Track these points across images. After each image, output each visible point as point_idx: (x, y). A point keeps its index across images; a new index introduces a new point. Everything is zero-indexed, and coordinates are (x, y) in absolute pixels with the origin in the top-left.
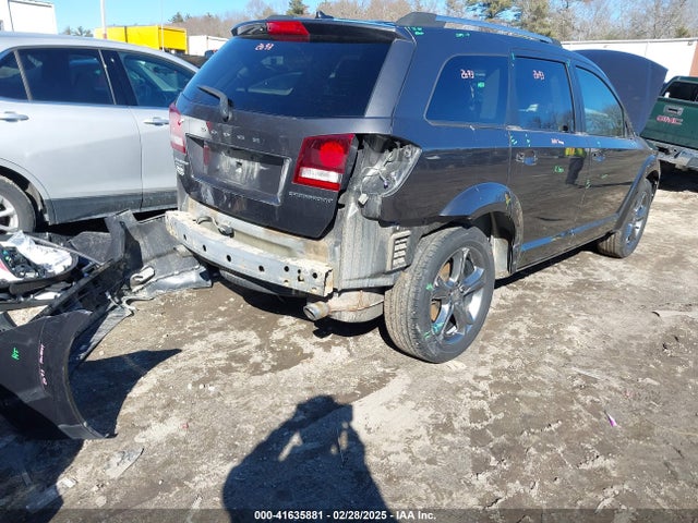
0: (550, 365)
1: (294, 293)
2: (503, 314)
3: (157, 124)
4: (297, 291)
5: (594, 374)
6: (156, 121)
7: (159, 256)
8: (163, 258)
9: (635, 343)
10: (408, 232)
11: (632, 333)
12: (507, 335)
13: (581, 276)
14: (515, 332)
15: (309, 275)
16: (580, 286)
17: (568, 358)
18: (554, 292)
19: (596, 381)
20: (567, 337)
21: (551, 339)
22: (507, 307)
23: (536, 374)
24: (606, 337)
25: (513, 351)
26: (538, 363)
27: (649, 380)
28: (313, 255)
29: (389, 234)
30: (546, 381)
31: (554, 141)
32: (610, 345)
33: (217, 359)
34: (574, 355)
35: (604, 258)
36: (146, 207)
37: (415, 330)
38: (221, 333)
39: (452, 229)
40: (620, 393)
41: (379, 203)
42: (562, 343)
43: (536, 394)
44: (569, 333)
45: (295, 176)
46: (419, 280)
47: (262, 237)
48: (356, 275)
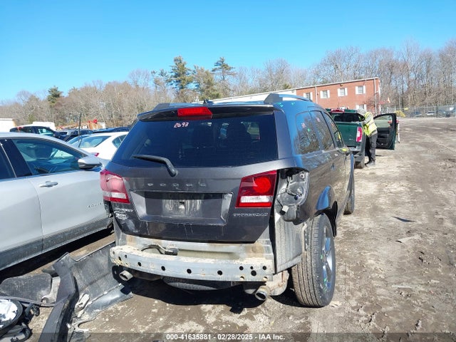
0: (380, 287)
1: (232, 285)
3: (49, 186)
4: (233, 282)
5: (406, 286)
6: (49, 184)
7: (91, 284)
8: (94, 284)
12: (342, 276)
13: (343, 229)
15: (261, 268)
16: (349, 235)
17: (384, 280)
19: (411, 290)
23: (379, 296)
26: (374, 288)
27: (433, 281)
28: (252, 254)
29: (301, 229)
32: (395, 266)
34: (386, 278)
36: (46, 248)
37: (320, 288)
40: (428, 293)
41: (296, 210)
45: (237, 203)
47: (207, 250)
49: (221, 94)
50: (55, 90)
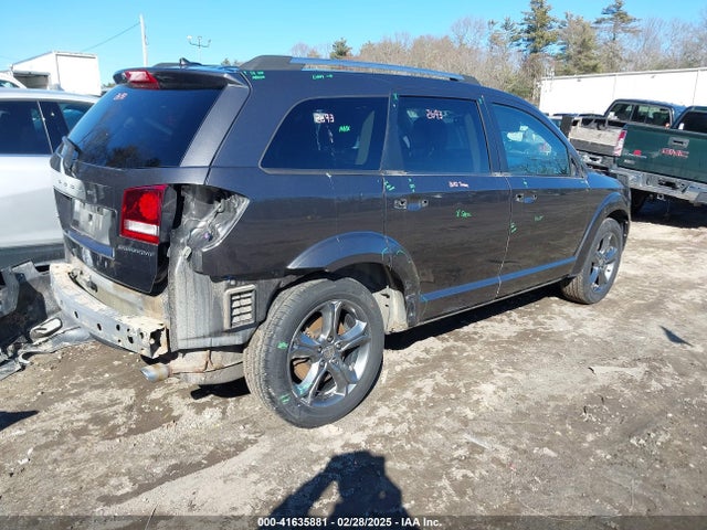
0: (440, 430)
2: (419, 369)
5: (484, 443)
9: (552, 404)
10: (251, 287)
11: (555, 393)
12: (409, 394)
13: (531, 326)
14: (419, 391)
15: (137, 334)
16: (524, 337)
17: (465, 422)
18: (489, 343)
19: (482, 451)
20: (475, 397)
21: (457, 398)
22: (426, 361)
23: (416, 442)
24: (523, 398)
25: (405, 413)
26: (426, 429)
27: (547, 451)
28: (150, 312)
29: (223, 290)
30: (425, 450)
31: (453, 184)
32: (523, 407)
33: (77, 421)
34: (474, 419)
35: (569, 304)
37: (269, 393)
38: (100, 391)
39: (314, 282)
40: (503, 465)
41: (201, 256)
42: (466, 404)
43: (405, 466)
44: (480, 393)
45: (120, 228)
46: (271, 338)
48: (193, 334)
49: (602, 65)
50: (342, 44)
